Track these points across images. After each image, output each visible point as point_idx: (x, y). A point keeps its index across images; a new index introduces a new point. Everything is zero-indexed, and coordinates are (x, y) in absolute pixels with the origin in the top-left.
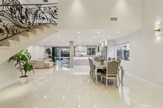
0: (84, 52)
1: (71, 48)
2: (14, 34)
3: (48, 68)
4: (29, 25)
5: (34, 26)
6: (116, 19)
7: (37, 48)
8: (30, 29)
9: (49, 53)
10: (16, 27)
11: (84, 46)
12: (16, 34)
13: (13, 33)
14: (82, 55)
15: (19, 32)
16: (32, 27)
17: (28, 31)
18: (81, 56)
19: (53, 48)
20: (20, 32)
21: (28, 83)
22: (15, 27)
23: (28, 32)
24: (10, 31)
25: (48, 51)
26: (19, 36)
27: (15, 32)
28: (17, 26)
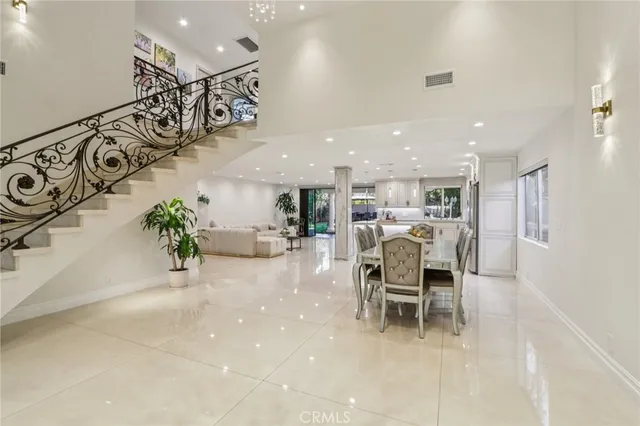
0: (408, 203)
1: (340, 191)
2: (142, 166)
3: (267, 256)
4: (179, 138)
5: (194, 138)
6: (447, 78)
7: (250, 193)
8: (181, 147)
9: (288, 208)
10: (147, 150)
11: (408, 181)
12: (146, 165)
13: (141, 164)
14: (390, 216)
15: (153, 159)
16: (188, 141)
17: (175, 154)
18: (388, 218)
19: (304, 192)
20: (155, 160)
21: (189, 289)
22: (143, 150)
23: (175, 158)
24: (133, 162)
25: (285, 201)
26: (153, 169)
27: (144, 161)
28: (151, 146)
